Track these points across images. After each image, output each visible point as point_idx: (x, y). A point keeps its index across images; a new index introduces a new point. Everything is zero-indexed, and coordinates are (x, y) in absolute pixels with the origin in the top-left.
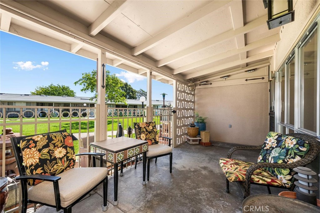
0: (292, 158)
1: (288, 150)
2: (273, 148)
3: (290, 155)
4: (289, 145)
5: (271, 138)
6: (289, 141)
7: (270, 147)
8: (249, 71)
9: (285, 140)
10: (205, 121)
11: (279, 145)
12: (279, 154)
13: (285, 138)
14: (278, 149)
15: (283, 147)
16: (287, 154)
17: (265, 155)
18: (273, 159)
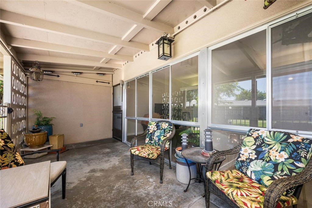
0: (168, 133)
1: (165, 130)
2: (155, 131)
3: (167, 132)
4: (165, 127)
5: (152, 125)
6: (165, 125)
7: (153, 131)
8: (100, 74)
9: (162, 125)
10: (51, 123)
11: (159, 128)
12: (160, 133)
13: (161, 124)
14: (159, 131)
15: (161, 129)
16: (165, 132)
17: (151, 137)
18: (157, 138)
